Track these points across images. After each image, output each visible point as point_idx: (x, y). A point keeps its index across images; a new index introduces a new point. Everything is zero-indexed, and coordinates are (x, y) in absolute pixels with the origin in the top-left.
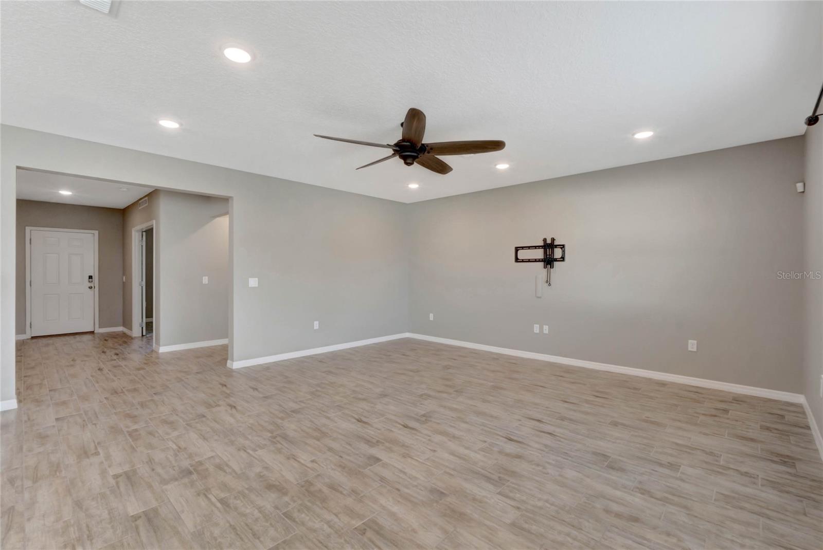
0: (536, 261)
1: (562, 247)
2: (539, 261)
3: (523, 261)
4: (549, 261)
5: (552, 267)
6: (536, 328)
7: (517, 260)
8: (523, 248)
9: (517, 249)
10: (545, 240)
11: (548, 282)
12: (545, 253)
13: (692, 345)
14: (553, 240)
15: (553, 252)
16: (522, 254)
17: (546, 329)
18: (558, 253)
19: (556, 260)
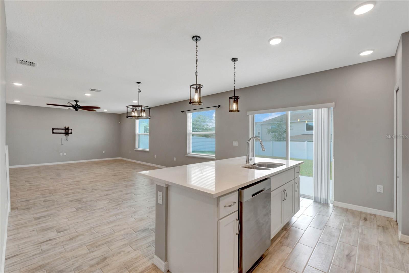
0: (61, 133)
1: (71, 130)
2: (63, 133)
3: (56, 133)
4: (66, 134)
5: (68, 135)
6: (61, 154)
7: (53, 133)
8: (56, 129)
9: (53, 129)
10: (65, 127)
11: (67, 140)
12: (65, 131)
13: (104, 152)
14: (68, 127)
15: (68, 131)
16: (55, 131)
17: (65, 154)
18: (70, 131)
19: (69, 133)
